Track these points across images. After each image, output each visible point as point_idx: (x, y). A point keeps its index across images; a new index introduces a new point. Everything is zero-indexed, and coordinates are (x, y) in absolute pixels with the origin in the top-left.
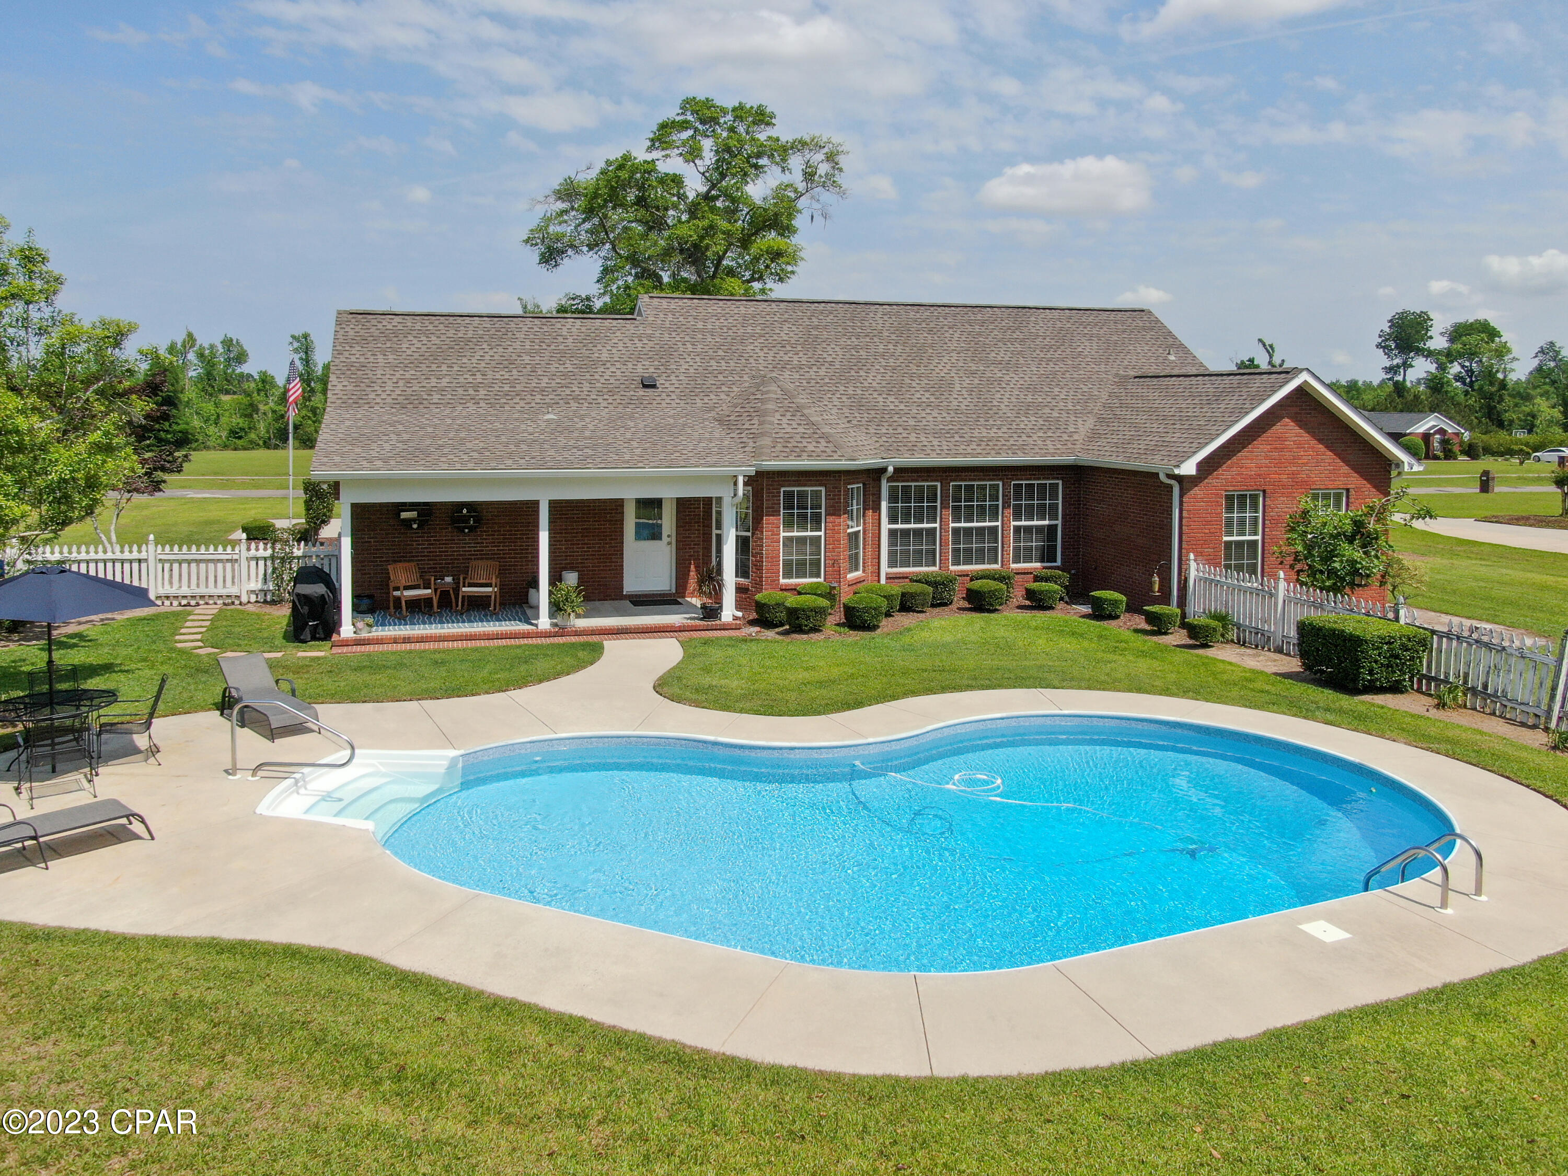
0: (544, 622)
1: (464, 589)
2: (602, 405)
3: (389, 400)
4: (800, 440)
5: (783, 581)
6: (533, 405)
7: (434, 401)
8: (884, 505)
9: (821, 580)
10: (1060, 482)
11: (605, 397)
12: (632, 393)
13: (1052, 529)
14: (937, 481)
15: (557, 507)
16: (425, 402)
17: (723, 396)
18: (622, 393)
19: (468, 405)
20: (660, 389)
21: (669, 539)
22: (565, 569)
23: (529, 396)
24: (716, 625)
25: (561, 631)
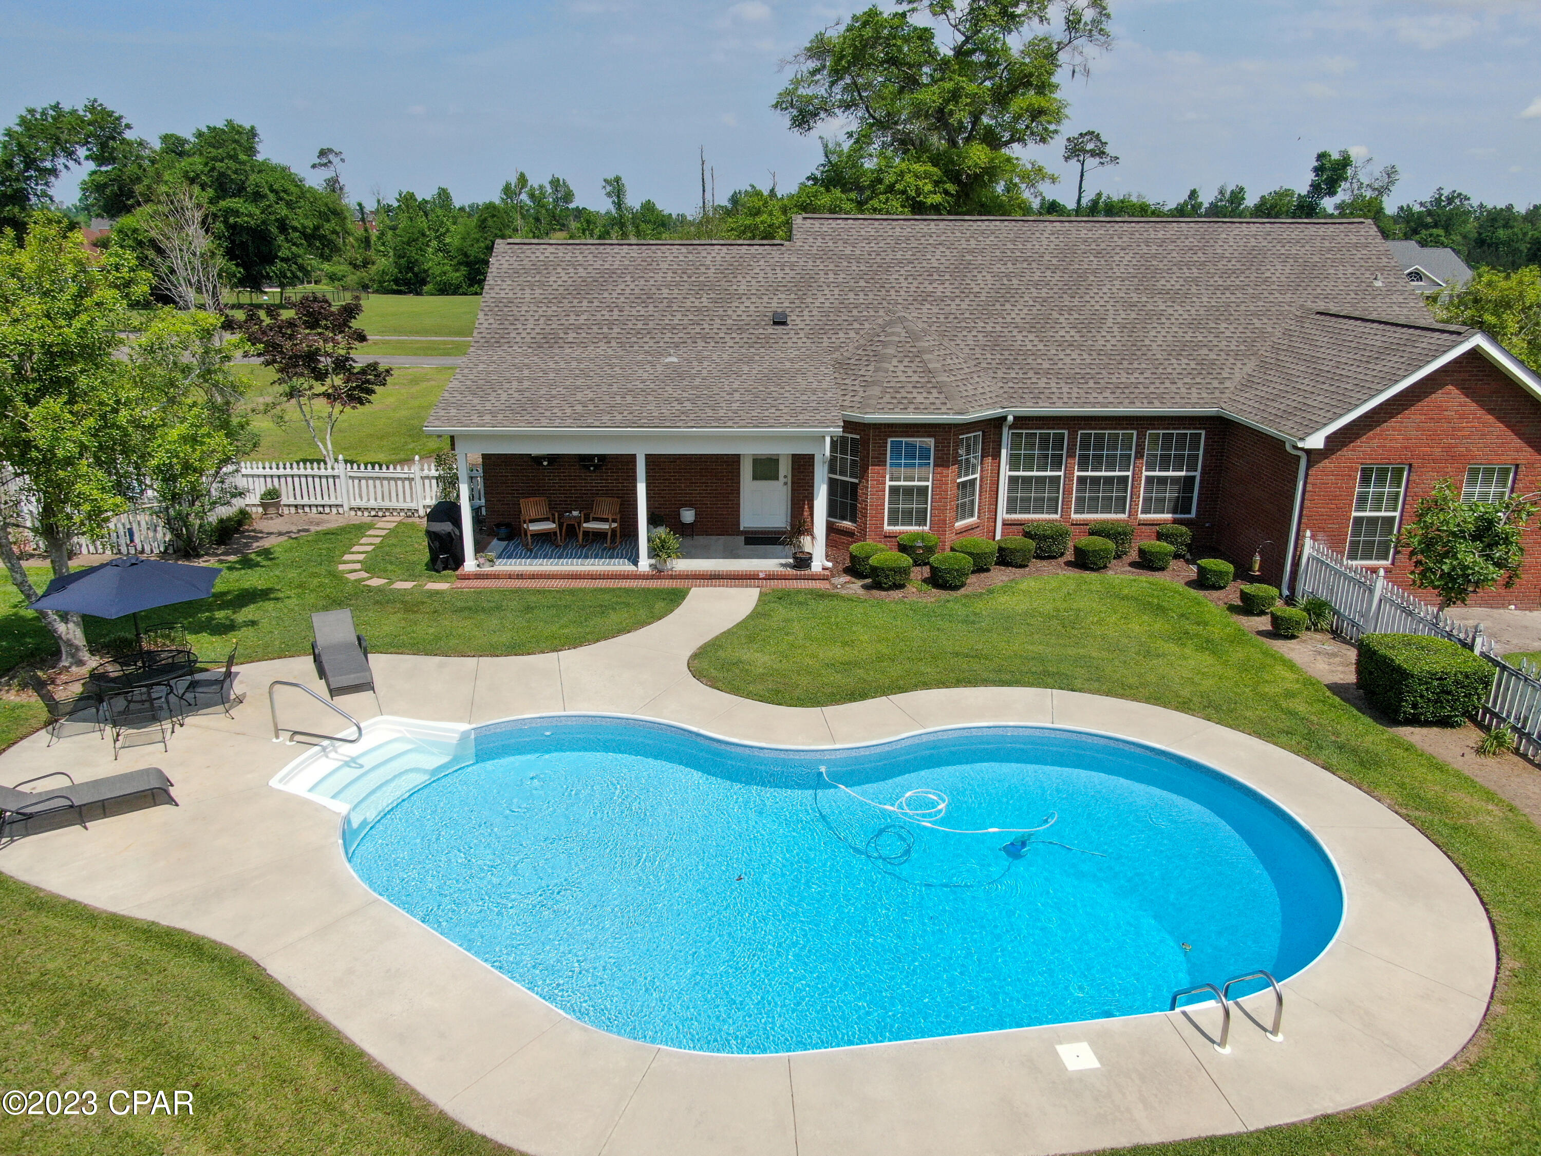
0: (645, 564)
1: (585, 525)
2: (728, 344)
3: (528, 339)
4: (911, 390)
5: (887, 528)
6: (661, 344)
7: (570, 340)
8: (1004, 452)
9: (927, 528)
10: (1203, 432)
11: (734, 335)
12: (761, 331)
13: (1189, 481)
14: (1064, 429)
15: (653, 461)
16: (560, 341)
17: (852, 334)
18: (751, 331)
19: (600, 344)
20: (790, 327)
21: (785, 480)
22: (685, 505)
23: (659, 335)
24: (805, 575)
25: (658, 573)
